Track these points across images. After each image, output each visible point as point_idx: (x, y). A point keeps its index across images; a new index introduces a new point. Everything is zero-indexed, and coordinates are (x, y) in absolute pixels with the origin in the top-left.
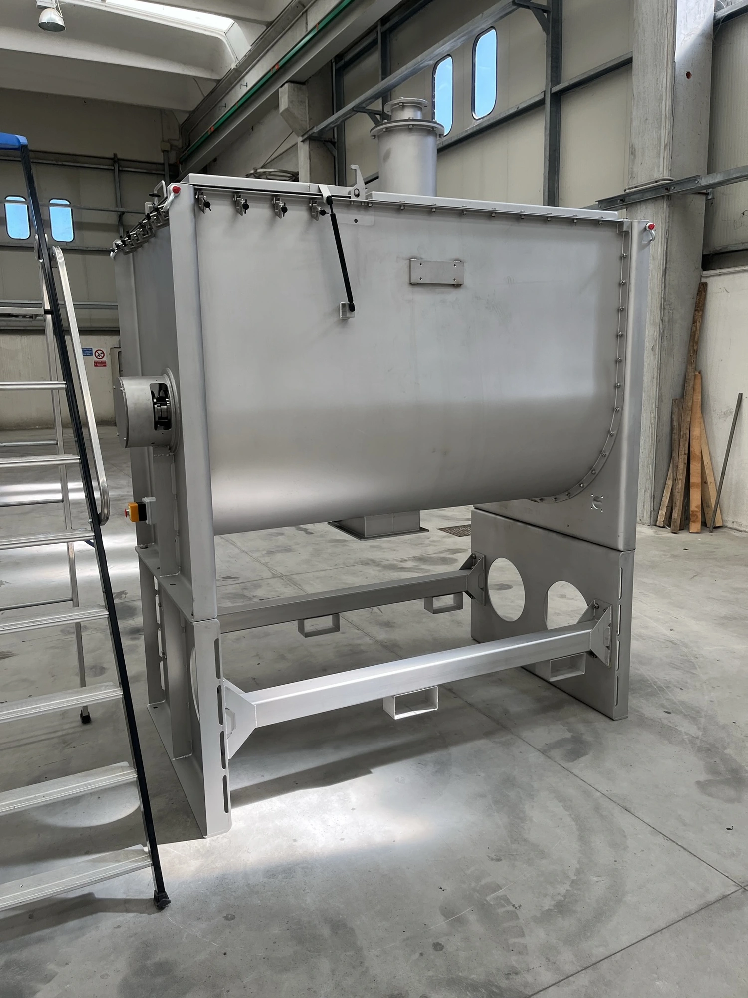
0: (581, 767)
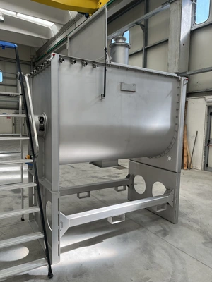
0: (167, 238)
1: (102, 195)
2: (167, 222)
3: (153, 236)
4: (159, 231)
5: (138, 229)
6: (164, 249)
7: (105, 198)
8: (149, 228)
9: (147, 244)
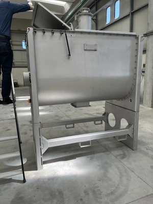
0: (124, 161)
1: (87, 127)
2: (129, 149)
3: (113, 158)
4: (120, 155)
5: (104, 152)
6: (118, 168)
7: (89, 129)
8: (112, 152)
9: (106, 163)
